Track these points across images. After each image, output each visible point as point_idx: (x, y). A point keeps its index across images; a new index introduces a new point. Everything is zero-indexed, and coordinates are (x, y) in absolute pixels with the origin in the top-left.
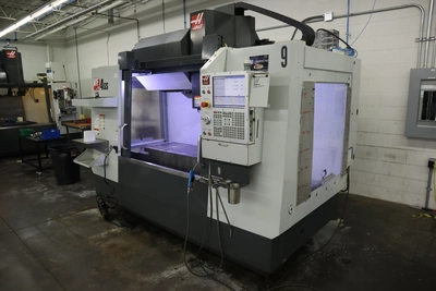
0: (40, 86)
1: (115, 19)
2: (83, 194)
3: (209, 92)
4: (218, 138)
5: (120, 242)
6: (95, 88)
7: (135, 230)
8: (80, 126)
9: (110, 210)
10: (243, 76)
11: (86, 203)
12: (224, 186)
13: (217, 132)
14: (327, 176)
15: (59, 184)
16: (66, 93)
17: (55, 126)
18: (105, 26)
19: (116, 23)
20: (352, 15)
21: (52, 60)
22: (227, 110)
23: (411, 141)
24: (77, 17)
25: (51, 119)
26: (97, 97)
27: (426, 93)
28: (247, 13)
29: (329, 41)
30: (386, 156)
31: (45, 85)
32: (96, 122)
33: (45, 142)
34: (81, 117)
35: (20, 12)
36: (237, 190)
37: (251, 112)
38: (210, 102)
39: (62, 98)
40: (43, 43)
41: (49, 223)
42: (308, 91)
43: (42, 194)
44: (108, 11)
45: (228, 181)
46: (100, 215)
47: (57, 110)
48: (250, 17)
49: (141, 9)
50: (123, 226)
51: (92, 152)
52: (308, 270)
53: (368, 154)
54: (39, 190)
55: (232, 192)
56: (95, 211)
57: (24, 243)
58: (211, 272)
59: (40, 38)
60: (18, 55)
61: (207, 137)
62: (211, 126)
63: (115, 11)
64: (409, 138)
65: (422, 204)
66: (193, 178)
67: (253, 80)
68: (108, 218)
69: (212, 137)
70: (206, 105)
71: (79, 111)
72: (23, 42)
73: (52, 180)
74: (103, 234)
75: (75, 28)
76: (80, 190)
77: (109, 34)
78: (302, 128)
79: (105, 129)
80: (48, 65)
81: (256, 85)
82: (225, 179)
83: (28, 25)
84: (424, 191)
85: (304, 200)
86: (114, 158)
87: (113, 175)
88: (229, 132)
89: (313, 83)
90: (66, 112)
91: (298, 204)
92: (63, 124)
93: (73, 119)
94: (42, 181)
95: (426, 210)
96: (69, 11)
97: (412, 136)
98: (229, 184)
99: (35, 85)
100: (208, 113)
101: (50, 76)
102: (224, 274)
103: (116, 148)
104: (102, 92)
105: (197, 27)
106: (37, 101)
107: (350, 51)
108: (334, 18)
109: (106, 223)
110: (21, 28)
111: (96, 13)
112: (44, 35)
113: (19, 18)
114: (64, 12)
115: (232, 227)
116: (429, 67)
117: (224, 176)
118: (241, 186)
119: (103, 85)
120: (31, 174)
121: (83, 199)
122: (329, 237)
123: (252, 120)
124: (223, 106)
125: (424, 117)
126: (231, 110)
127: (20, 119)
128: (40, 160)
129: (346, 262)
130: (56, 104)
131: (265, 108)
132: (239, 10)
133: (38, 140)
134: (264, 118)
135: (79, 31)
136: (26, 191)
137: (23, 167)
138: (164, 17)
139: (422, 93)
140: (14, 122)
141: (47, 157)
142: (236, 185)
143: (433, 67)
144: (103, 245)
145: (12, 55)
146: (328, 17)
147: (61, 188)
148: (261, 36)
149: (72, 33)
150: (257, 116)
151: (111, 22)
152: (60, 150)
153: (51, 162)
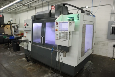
0: (9, 24)
1: (29, 7)
2: (21, 54)
3: (58, 27)
4: (60, 39)
5: (32, 67)
6: (25, 25)
7: (35, 64)
8: (19, 35)
9: (28, 59)
10: (67, 22)
11: (22, 57)
12: (62, 52)
13: (60, 37)
14: (88, 50)
15: (14, 51)
16: (16, 26)
17: (13, 35)
18: (27, 9)
19: (30, 8)
20: (93, 7)
21: (12, 17)
22: (63, 32)
23: (109, 40)
24: (19, 6)
25: (12, 34)
26: (26, 28)
27: (113, 27)
28: (66, 6)
29: (88, 13)
30: (102, 44)
31: (10, 24)
32: (25, 34)
33: (10, 40)
34: (20, 33)
35: (4, 5)
36: (65, 53)
37: (69, 32)
38: (58, 29)
39: (15, 28)
40: (10, 13)
41: (12, 62)
42: (84, 27)
43: (9, 54)
44: (28, 5)
45: (63, 51)
46: (26, 60)
47: (13, 31)
48: (67, 7)
49: (36, 4)
50: (32, 63)
51: (24, 43)
52: (83, 75)
53: (97, 43)
54: (8, 53)
55: (64, 54)
56: (24, 59)
57: (5, 68)
58: (57, 76)
59: (9, 12)
60: (3, 16)
61: (57, 39)
62: (58, 36)
63: (29, 5)
64: (108, 39)
65: (112, 57)
66: (53, 50)
67: (70, 23)
68: (28, 61)
69: (58, 39)
70: (57, 30)
71: (19, 31)
72: (4, 13)
73: (12, 50)
74: (27, 65)
75: (19, 9)
76: (20, 53)
77: (28, 11)
78: (83, 36)
79: (27, 36)
80: (11, 19)
81: (71, 25)
82: (62, 50)
83: (6, 8)
84: (112, 53)
85: (83, 56)
86: (30, 44)
87: (30, 49)
88: (63, 38)
89: (85, 24)
90: (16, 32)
91: (81, 57)
92: (15, 35)
93: (18, 33)
94: (9, 50)
95: (113, 58)
96: (17, 4)
97: (109, 39)
98: (63, 52)
99: (7, 24)
100: (57, 32)
101: (11, 22)
102: (61, 76)
103: (30, 42)
104: (27, 26)
105: (53, 9)
106: (8, 29)
107: (94, 16)
108: (88, 7)
109: (28, 62)
110: (4, 9)
111: (25, 5)
112: (10, 11)
113: (4, 6)
114: (16, 5)
115: (63, 63)
116: (113, 20)
117: (62, 49)
118: (66, 52)
119: (27, 25)
120: (6, 48)
121: (21, 56)
122: (88, 66)
123: (70, 34)
124: (62, 31)
125: (112, 34)
126: (64, 32)
127: (3, 33)
128: (9, 44)
129: (94, 72)
130: (13, 29)
131: (73, 31)
132: (64, 5)
133: (8, 39)
134: (73, 34)
135: (20, 10)
136: (5, 53)
137: (4, 46)
138: (43, 7)
139: (112, 27)
140: (1, 34)
141: (11, 44)
142: (65, 52)
143: (114, 21)
144: (27, 68)
145: (1, 16)
146: (87, 7)
147: (15, 52)
148: (69, 12)
149: (18, 10)
150: (71, 33)
151: (28, 8)
152: (15, 42)
153: (12, 45)
